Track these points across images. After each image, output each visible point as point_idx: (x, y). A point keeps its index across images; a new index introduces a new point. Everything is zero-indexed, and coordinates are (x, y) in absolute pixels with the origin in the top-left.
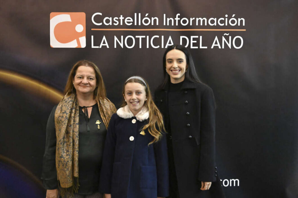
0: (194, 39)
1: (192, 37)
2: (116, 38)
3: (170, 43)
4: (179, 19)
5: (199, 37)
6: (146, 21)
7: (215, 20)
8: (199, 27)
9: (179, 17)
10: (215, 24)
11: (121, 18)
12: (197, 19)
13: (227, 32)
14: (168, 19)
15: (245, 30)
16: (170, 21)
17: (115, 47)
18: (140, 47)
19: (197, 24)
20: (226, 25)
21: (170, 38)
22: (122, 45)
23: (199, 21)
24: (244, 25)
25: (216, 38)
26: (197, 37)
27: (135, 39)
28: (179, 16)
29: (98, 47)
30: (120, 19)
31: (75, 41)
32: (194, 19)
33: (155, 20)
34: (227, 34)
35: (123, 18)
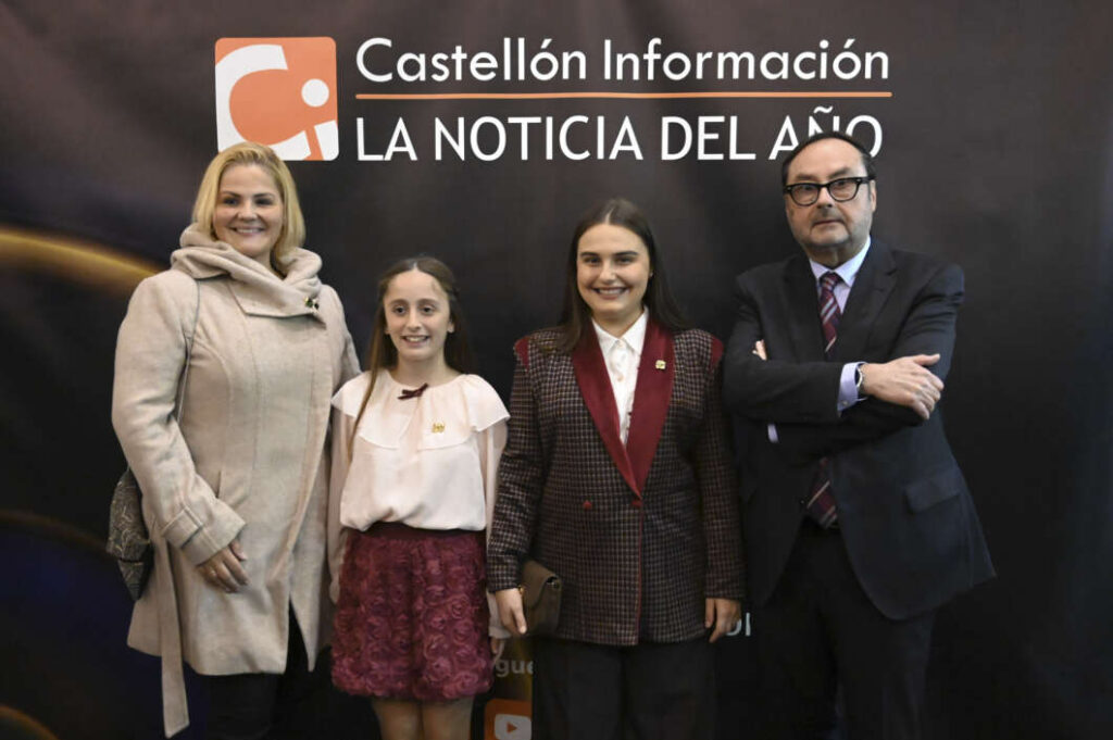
0: (709, 128)
1: (702, 120)
2: (440, 127)
3: (626, 141)
4: (658, 56)
5: (728, 121)
6: (544, 66)
7: (785, 58)
8: (728, 83)
9: (657, 49)
10: (784, 73)
11: (459, 55)
12: (722, 58)
13: (825, 102)
14: (620, 59)
15: (889, 94)
16: (628, 65)
17: (438, 156)
18: (524, 156)
19: (721, 75)
20: (823, 75)
21: (627, 125)
22: (460, 150)
23: (729, 63)
24: (885, 75)
25: (788, 125)
26: (721, 119)
27: (508, 127)
28: (656, 46)
29: (378, 158)
30: (454, 61)
31: (302, 136)
32: (709, 55)
33: (574, 63)
34: (827, 107)
35: (465, 56)
